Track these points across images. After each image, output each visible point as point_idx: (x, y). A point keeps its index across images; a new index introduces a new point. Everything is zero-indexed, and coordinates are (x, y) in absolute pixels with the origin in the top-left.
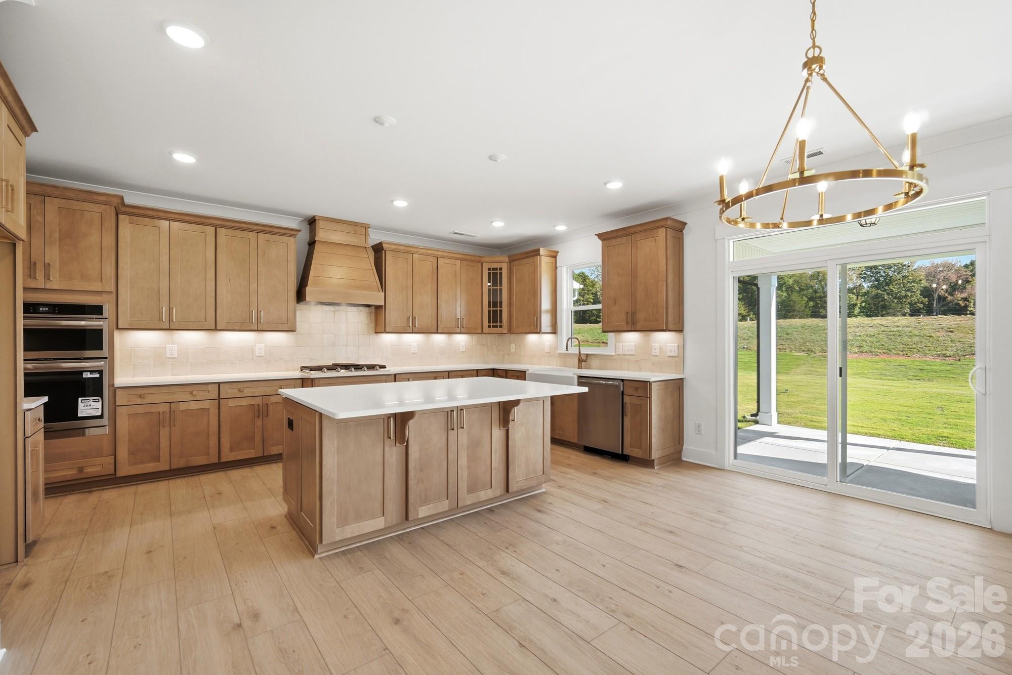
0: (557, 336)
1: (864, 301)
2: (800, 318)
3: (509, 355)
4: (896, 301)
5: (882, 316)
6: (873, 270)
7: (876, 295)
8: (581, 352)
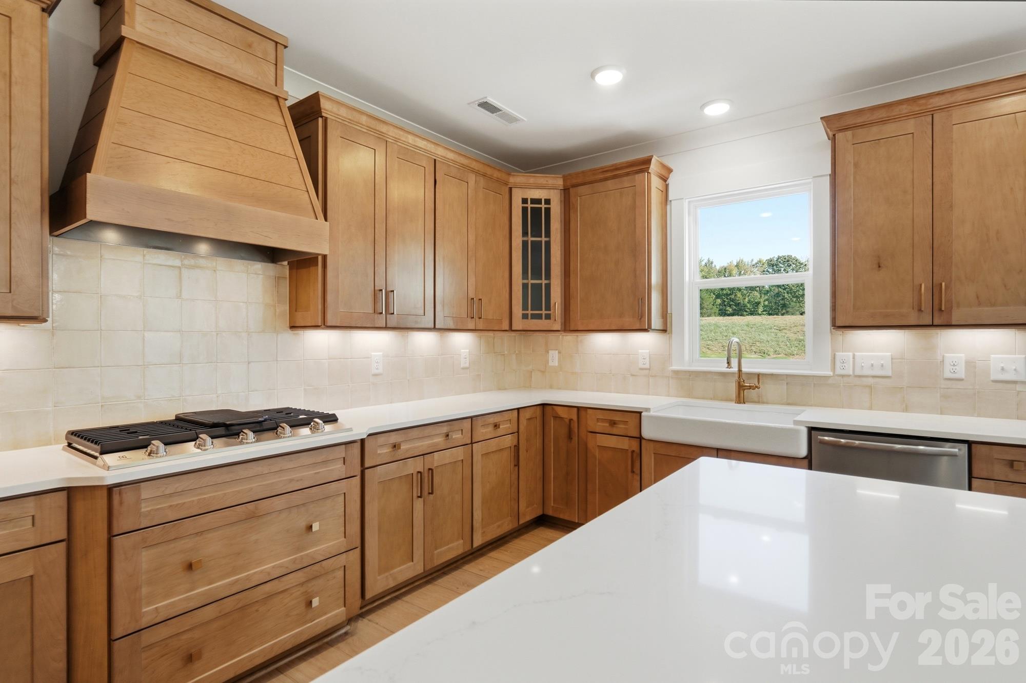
0: (670, 338)
1: (767, 300)
2: (708, 316)
3: (543, 372)
4: (795, 299)
5: (783, 314)
6: (775, 267)
7: (778, 293)
8: (744, 370)
